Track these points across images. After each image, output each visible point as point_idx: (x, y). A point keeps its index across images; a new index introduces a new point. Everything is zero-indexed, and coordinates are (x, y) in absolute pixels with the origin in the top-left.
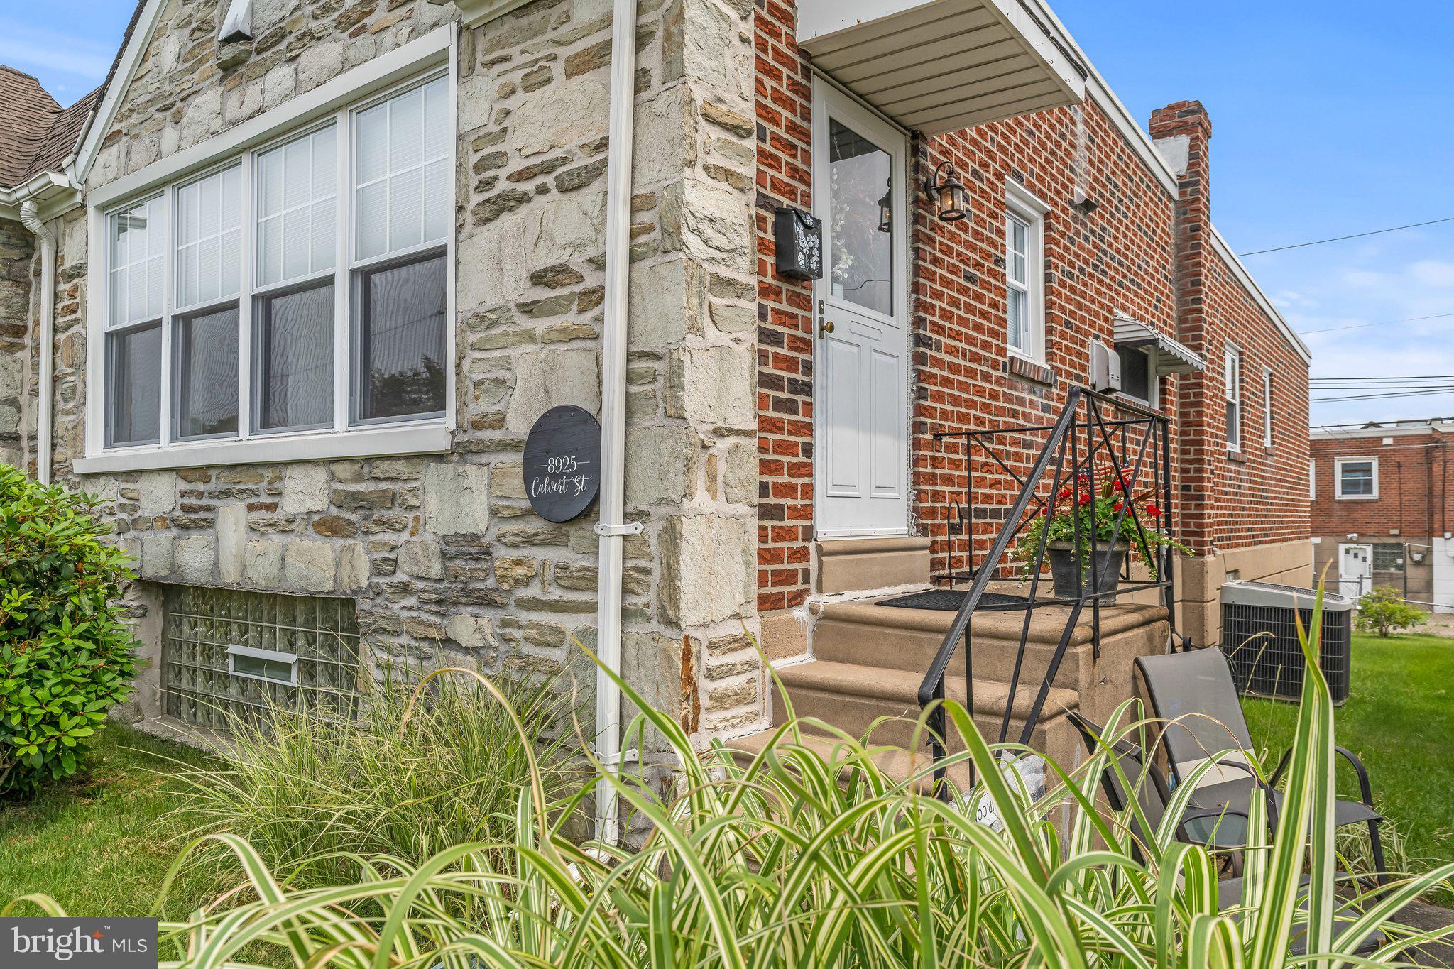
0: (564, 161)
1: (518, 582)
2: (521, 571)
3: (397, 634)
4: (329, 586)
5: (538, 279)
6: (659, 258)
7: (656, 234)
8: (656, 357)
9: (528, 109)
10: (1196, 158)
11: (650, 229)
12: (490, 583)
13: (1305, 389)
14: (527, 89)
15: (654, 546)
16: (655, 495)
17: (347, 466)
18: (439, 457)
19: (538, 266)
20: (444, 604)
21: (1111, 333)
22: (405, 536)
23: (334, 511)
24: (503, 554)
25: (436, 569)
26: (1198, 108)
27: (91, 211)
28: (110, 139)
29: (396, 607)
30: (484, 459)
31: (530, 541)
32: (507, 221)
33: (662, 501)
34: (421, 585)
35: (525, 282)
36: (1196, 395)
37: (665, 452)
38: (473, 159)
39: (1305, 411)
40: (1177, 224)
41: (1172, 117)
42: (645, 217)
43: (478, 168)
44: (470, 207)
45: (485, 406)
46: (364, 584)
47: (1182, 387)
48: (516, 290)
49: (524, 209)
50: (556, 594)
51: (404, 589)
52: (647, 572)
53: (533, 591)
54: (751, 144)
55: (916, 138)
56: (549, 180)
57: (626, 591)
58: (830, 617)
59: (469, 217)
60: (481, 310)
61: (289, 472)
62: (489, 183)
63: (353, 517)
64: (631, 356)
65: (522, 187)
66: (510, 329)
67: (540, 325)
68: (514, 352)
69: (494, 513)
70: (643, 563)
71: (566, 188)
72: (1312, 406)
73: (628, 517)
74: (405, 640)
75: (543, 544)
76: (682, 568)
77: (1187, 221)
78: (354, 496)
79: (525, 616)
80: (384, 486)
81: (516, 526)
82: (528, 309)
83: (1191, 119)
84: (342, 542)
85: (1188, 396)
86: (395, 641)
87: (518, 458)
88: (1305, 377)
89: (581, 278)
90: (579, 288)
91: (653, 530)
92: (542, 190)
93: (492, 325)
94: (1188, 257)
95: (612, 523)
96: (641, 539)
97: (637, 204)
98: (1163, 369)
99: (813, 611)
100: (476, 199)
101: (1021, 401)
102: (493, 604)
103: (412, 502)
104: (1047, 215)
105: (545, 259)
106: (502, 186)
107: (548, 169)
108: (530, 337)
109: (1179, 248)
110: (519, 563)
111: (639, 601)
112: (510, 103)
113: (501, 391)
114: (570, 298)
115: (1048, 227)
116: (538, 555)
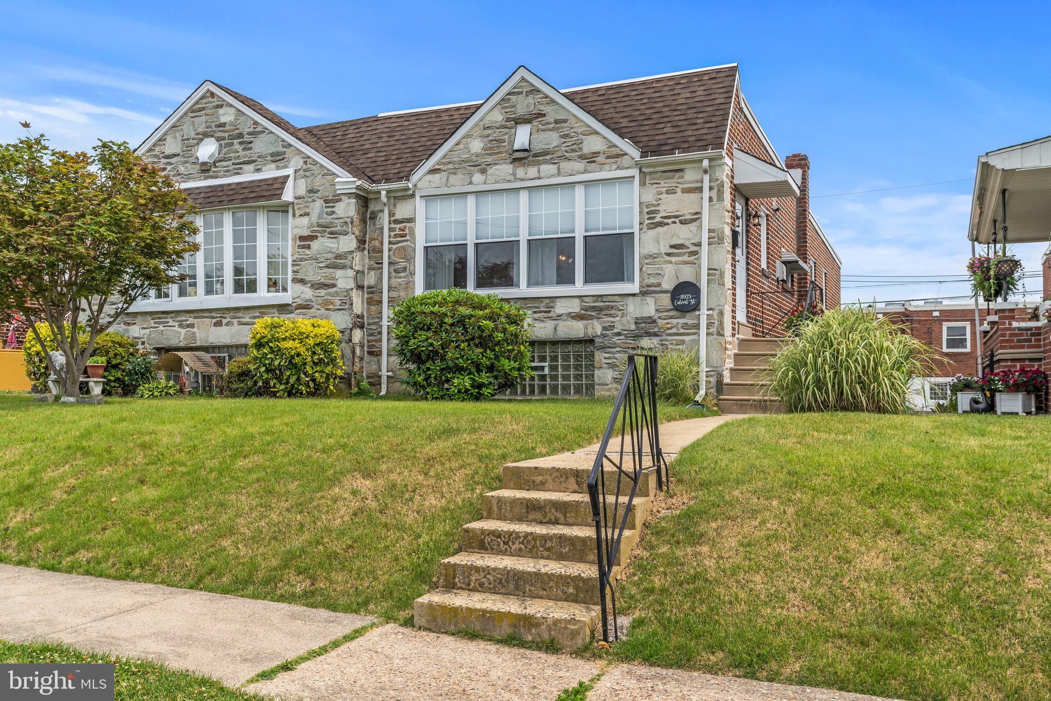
0: (682, 216)
1: (668, 329)
2: (669, 326)
3: (615, 348)
4: (582, 335)
5: (672, 247)
6: (717, 245)
7: (716, 239)
8: (716, 270)
9: (668, 199)
10: (804, 178)
11: (714, 238)
12: (656, 330)
13: (839, 281)
14: (667, 194)
15: (716, 317)
16: (716, 304)
17: (590, 298)
18: (634, 295)
19: (673, 243)
20: (637, 337)
21: (781, 257)
22: (618, 318)
23: (583, 312)
24: (660, 322)
25: (633, 327)
26: (805, 158)
27: (418, 198)
28: (433, 171)
29: (614, 340)
30: (652, 295)
31: (671, 317)
32: (659, 229)
33: (719, 305)
34: (626, 332)
35: (667, 247)
36: (804, 283)
37: (719, 294)
38: (646, 210)
39: (839, 293)
40: (797, 208)
41: (795, 160)
42: (712, 235)
43: (648, 213)
44: (645, 224)
45: (652, 280)
46: (599, 334)
47: (799, 279)
48: (665, 249)
49: (666, 227)
50: (682, 331)
51: (619, 334)
52: (714, 323)
53: (674, 330)
54: (730, 214)
55: (747, 200)
56: (677, 220)
57: (707, 328)
58: (743, 340)
59: (645, 227)
60: (651, 254)
61: (558, 300)
62: (653, 218)
63: (593, 314)
64: (709, 269)
65: (666, 221)
66: (662, 260)
67: (674, 259)
68: (664, 266)
69: (657, 310)
70: (712, 321)
71: (681, 222)
72: (842, 291)
73: (708, 310)
74: (618, 349)
75: (676, 318)
76: (725, 321)
77: (801, 207)
78: (593, 307)
79: (670, 338)
80: (608, 304)
81: (666, 314)
82: (668, 255)
83: (803, 162)
84: (586, 322)
85: (801, 283)
86: (614, 350)
87: (669, 295)
88: (839, 275)
89: (689, 248)
90: (688, 250)
91: (715, 313)
92: (674, 222)
93: (655, 258)
94: (801, 222)
95: (704, 311)
96: (712, 315)
97: (710, 231)
98: (792, 271)
99: (738, 339)
100: (647, 222)
101: (764, 284)
102: (658, 335)
103: (621, 308)
104: (767, 216)
105: (675, 241)
106: (658, 219)
107: (676, 217)
108: (671, 262)
109: (798, 218)
110: (668, 323)
111: (711, 331)
112: (660, 197)
113: (660, 277)
114: (685, 253)
115: (768, 220)
116: (675, 321)
